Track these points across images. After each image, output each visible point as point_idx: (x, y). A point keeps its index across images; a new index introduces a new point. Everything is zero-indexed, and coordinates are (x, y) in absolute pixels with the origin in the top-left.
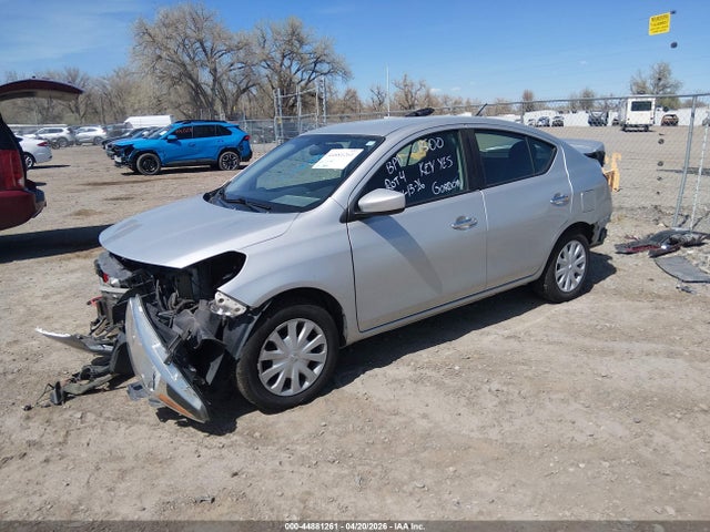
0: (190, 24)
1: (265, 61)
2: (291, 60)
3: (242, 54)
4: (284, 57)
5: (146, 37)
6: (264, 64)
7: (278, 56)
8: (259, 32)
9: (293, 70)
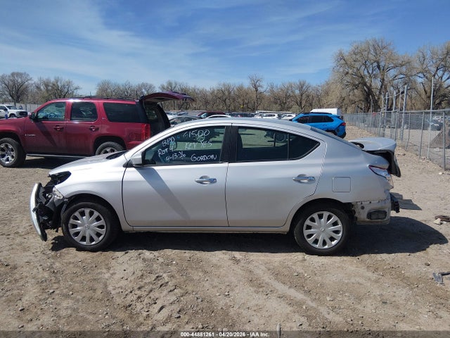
0: (372, 52)
1: (422, 73)
2: (444, 71)
3: (404, 69)
4: (438, 69)
5: (342, 62)
6: (421, 75)
7: (433, 69)
8: (421, 54)
9: (444, 79)
